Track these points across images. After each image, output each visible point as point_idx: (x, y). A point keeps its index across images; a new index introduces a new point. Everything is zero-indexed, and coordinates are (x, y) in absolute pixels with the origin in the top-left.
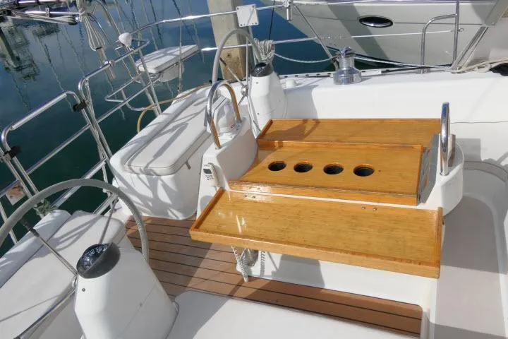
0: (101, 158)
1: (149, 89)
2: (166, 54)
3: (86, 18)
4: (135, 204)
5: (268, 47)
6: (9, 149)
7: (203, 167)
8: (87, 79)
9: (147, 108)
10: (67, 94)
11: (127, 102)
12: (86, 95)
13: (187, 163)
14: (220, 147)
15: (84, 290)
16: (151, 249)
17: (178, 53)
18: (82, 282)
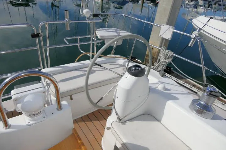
5: (169, 55)
9: (86, 53)
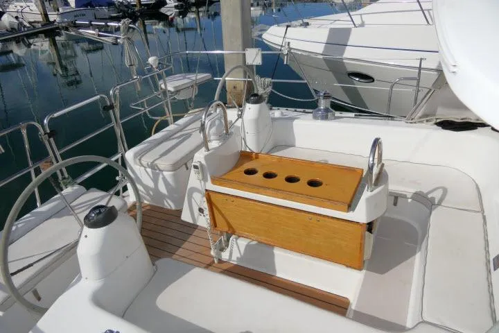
0: (119, 151)
1: (167, 102)
2: (184, 78)
3: (126, 41)
4: (140, 193)
5: (266, 83)
6: (48, 131)
7: (193, 164)
8: (118, 87)
9: (163, 118)
10: (101, 97)
11: (147, 110)
12: (115, 100)
13: (186, 164)
14: (208, 150)
15: (86, 236)
16: (143, 222)
17: (194, 78)
18: (86, 230)
